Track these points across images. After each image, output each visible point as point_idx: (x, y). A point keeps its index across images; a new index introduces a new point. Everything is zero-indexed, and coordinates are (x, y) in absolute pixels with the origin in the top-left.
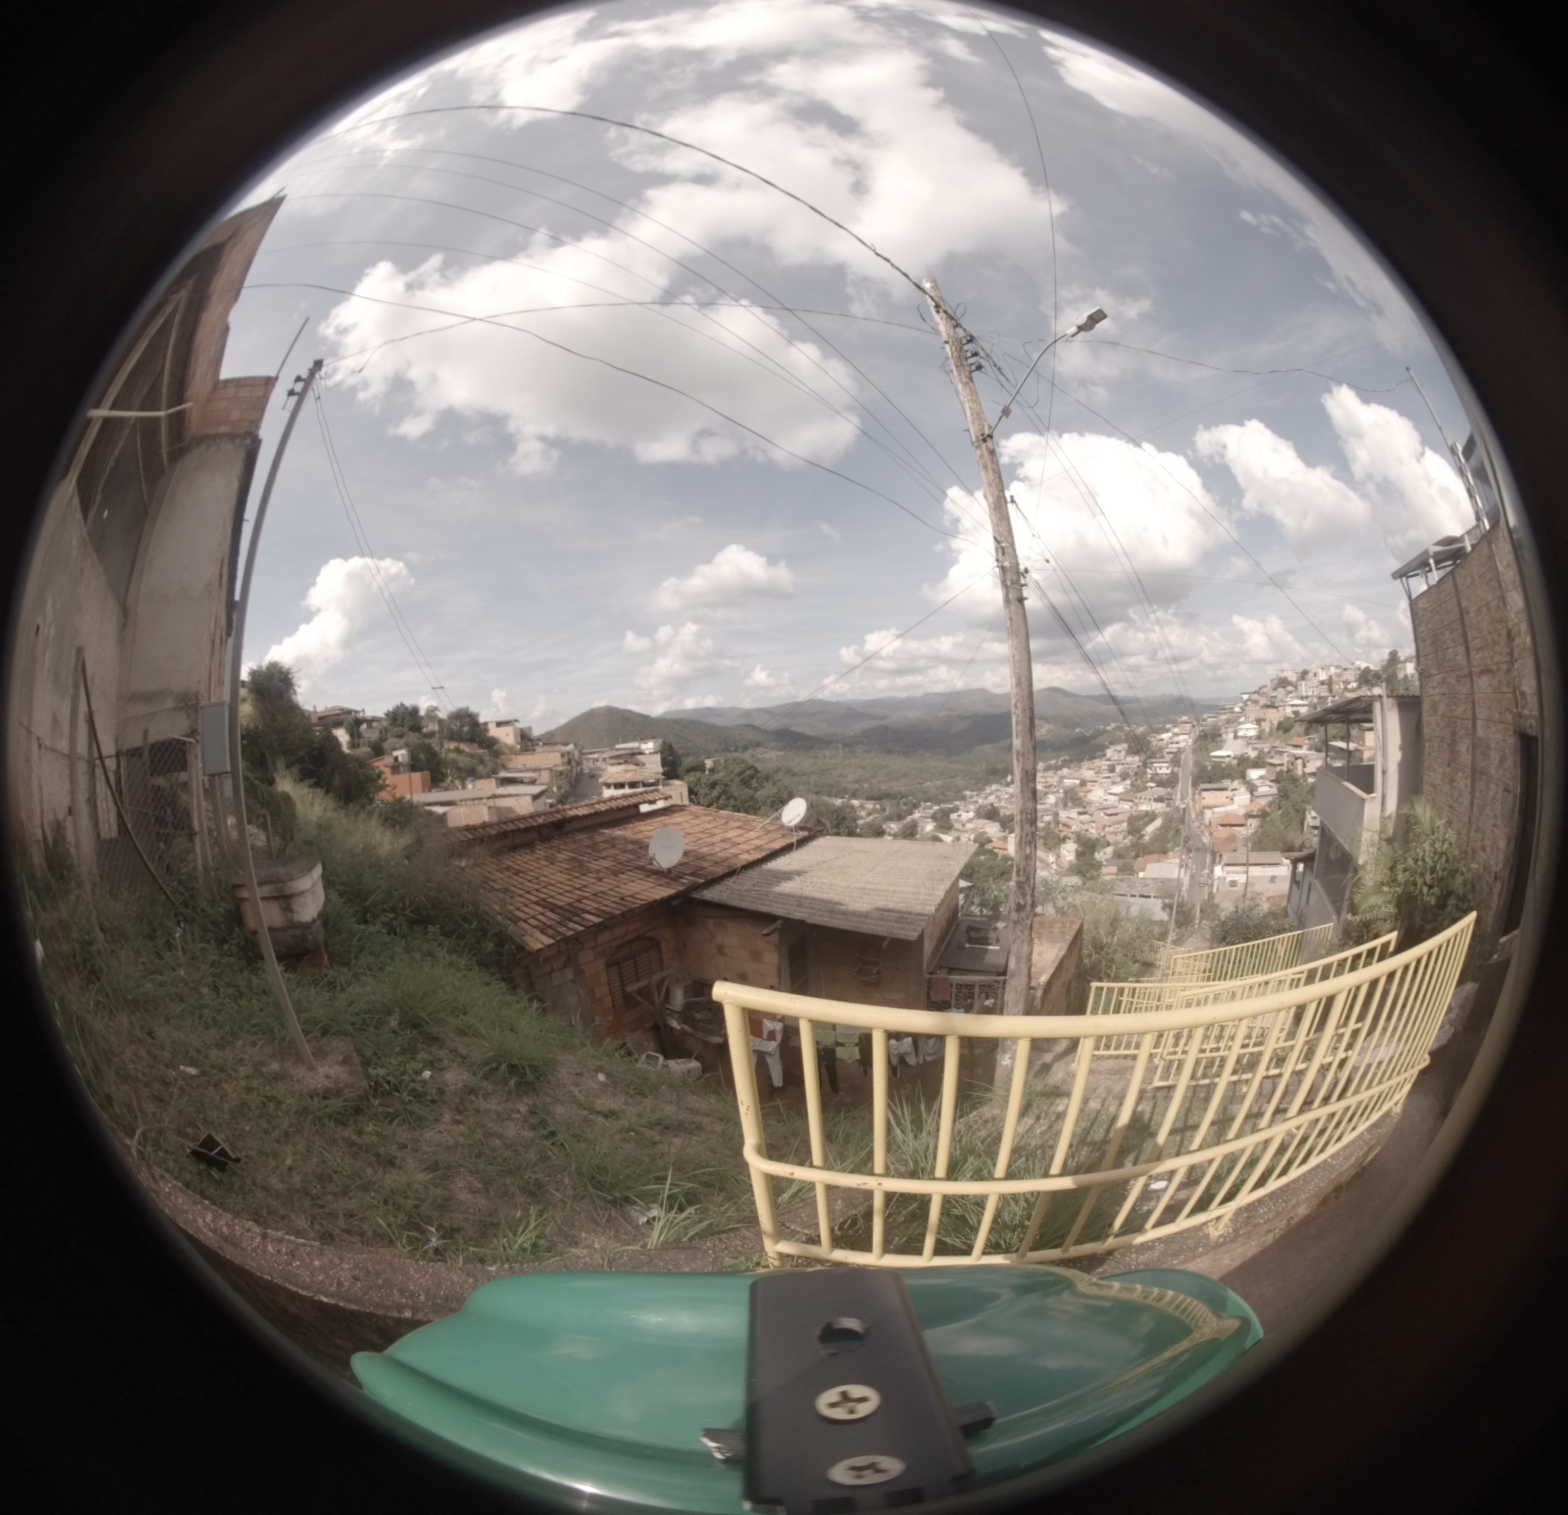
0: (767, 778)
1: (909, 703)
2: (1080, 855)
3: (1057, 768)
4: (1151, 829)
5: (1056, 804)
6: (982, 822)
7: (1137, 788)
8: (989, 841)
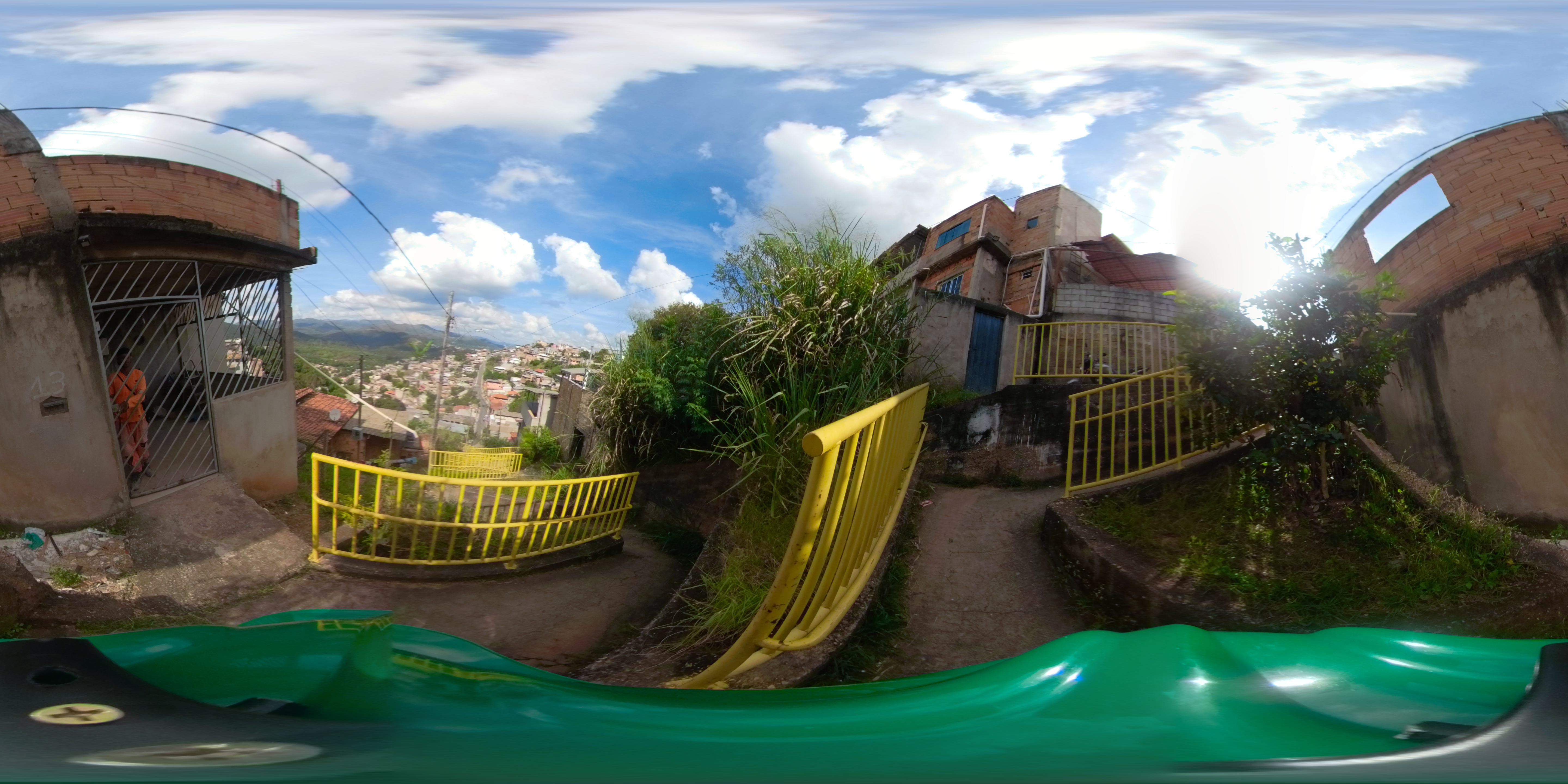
3: (421, 361)
6: (384, 381)
7: (456, 375)
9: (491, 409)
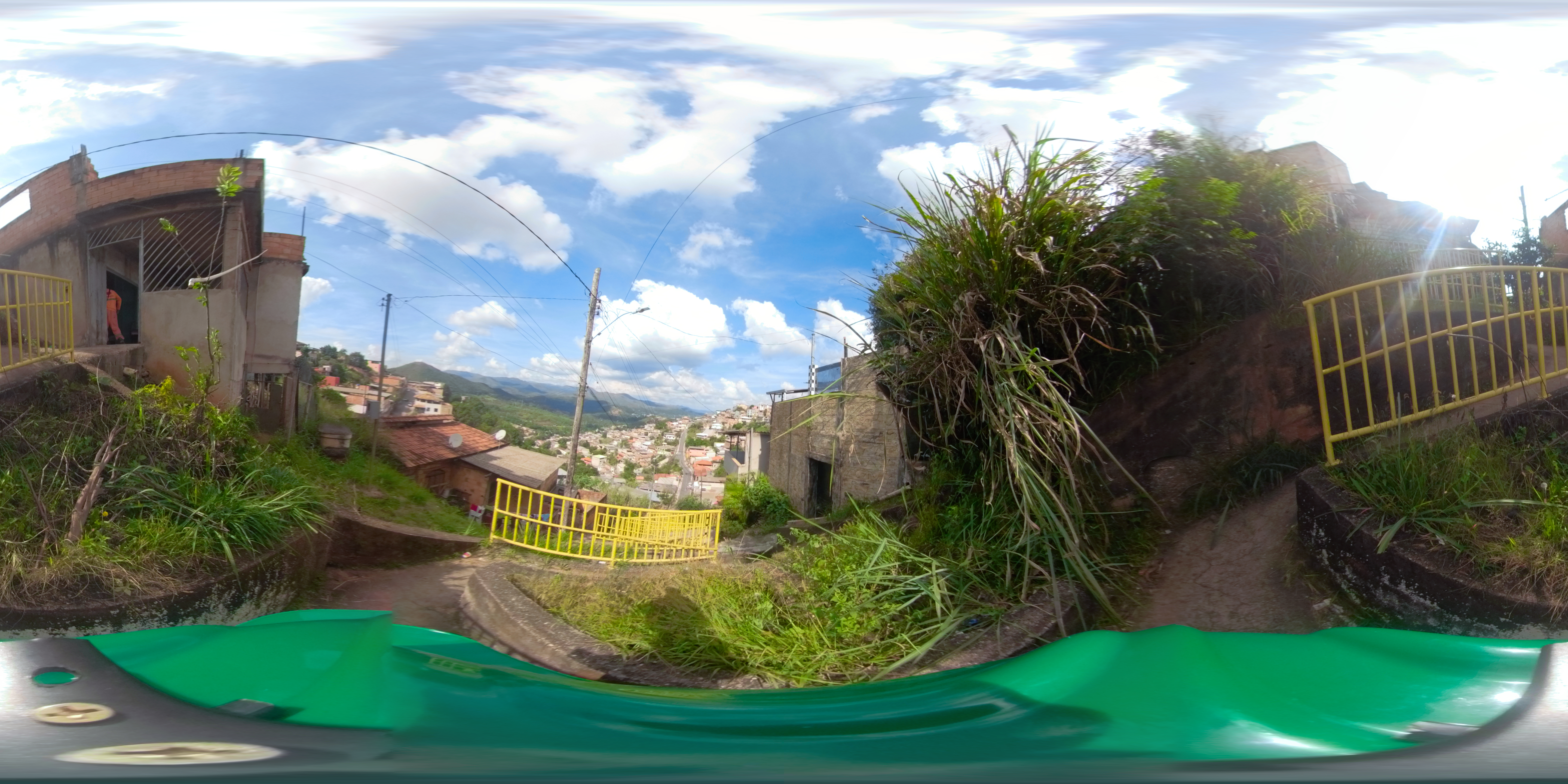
0: (487, 410)
1: (557, 388)
2: (626, 469)
3: (621, 430)
4: (662, 463)
5: (617, 446)
7: (657, 444)
8: (583, 457)
9: (694, 476)
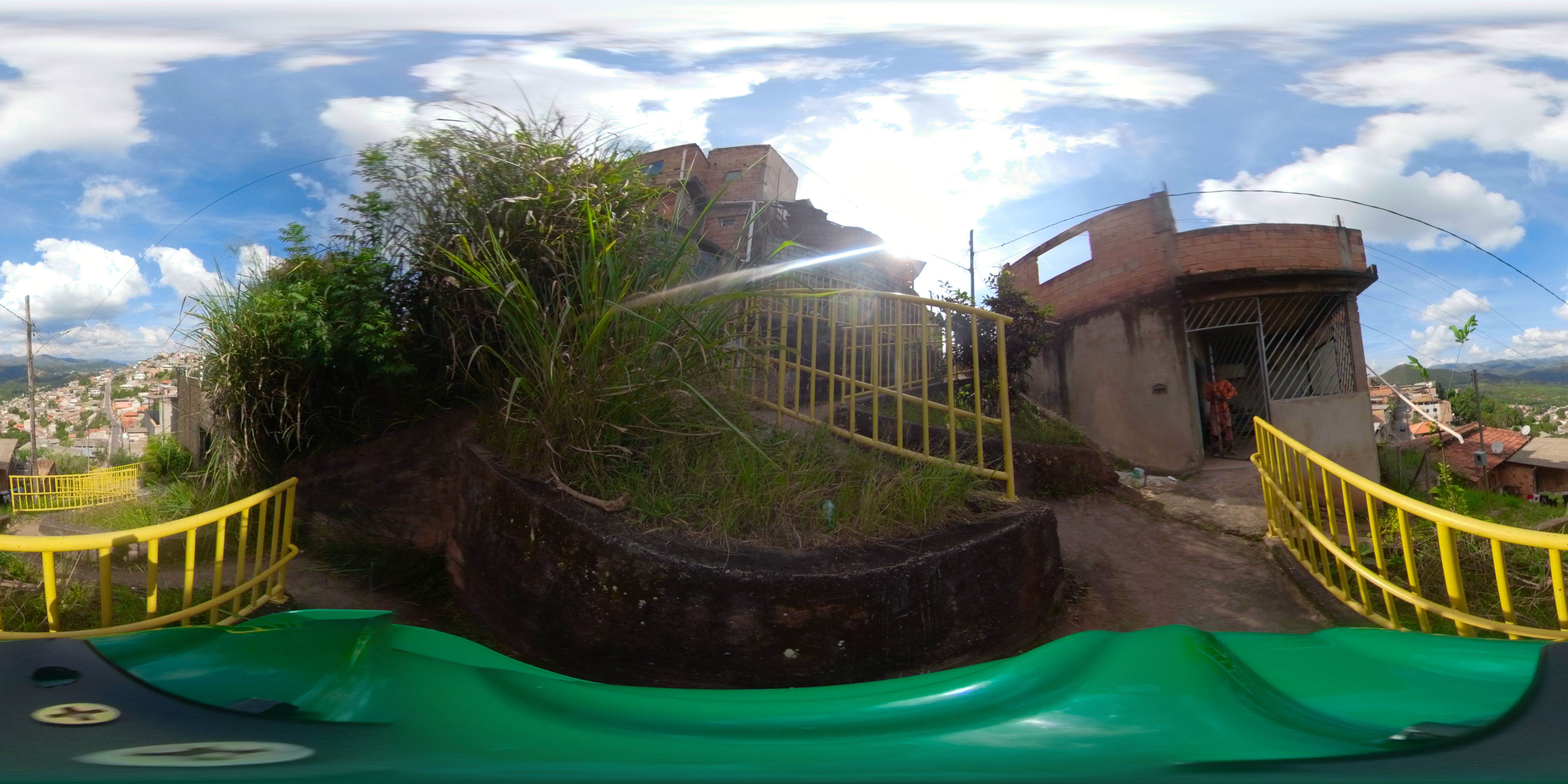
2: (58, 429)
3: (46, 391)
4: (91, 418)
5: (45, 407)
6: (11, 415)
7: (84, 400)
8: (15, 423)
9: (123, 429)
